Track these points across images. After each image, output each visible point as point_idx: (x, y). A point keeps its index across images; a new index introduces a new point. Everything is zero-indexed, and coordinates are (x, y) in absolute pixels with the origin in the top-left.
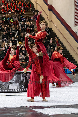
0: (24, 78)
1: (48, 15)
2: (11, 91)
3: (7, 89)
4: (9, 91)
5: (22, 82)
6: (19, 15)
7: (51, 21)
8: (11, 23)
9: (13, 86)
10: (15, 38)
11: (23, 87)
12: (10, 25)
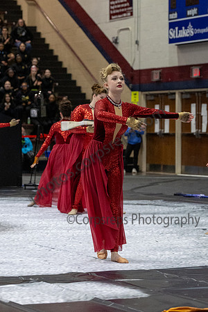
7: (33, 3)
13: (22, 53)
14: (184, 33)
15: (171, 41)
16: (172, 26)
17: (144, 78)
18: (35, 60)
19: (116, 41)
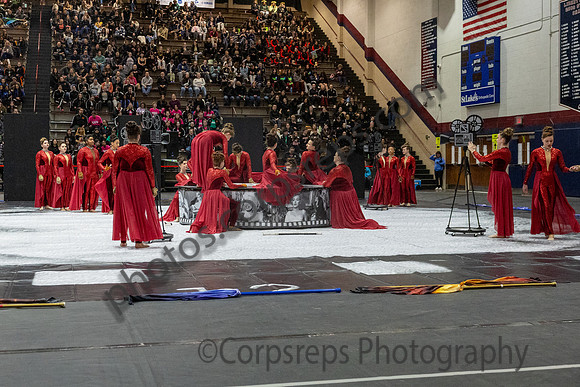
0: (317, 200)
1: (366, 68)
2: (290, 225)
3: (283, 221)
4: (285, 225)
5: (312, 208)
6: (306, 70)
7: (371, 81)
8: (290, 86)
9: (294, 216)
10: (297, 117)
11: (313, 218)
12: (287, 91)
13: (364, 113)
14: (471, 99)
15: (463, 104)
16: (463, 94)
17: (444, 128)
18: (373, 118)
19: (426, 105)
